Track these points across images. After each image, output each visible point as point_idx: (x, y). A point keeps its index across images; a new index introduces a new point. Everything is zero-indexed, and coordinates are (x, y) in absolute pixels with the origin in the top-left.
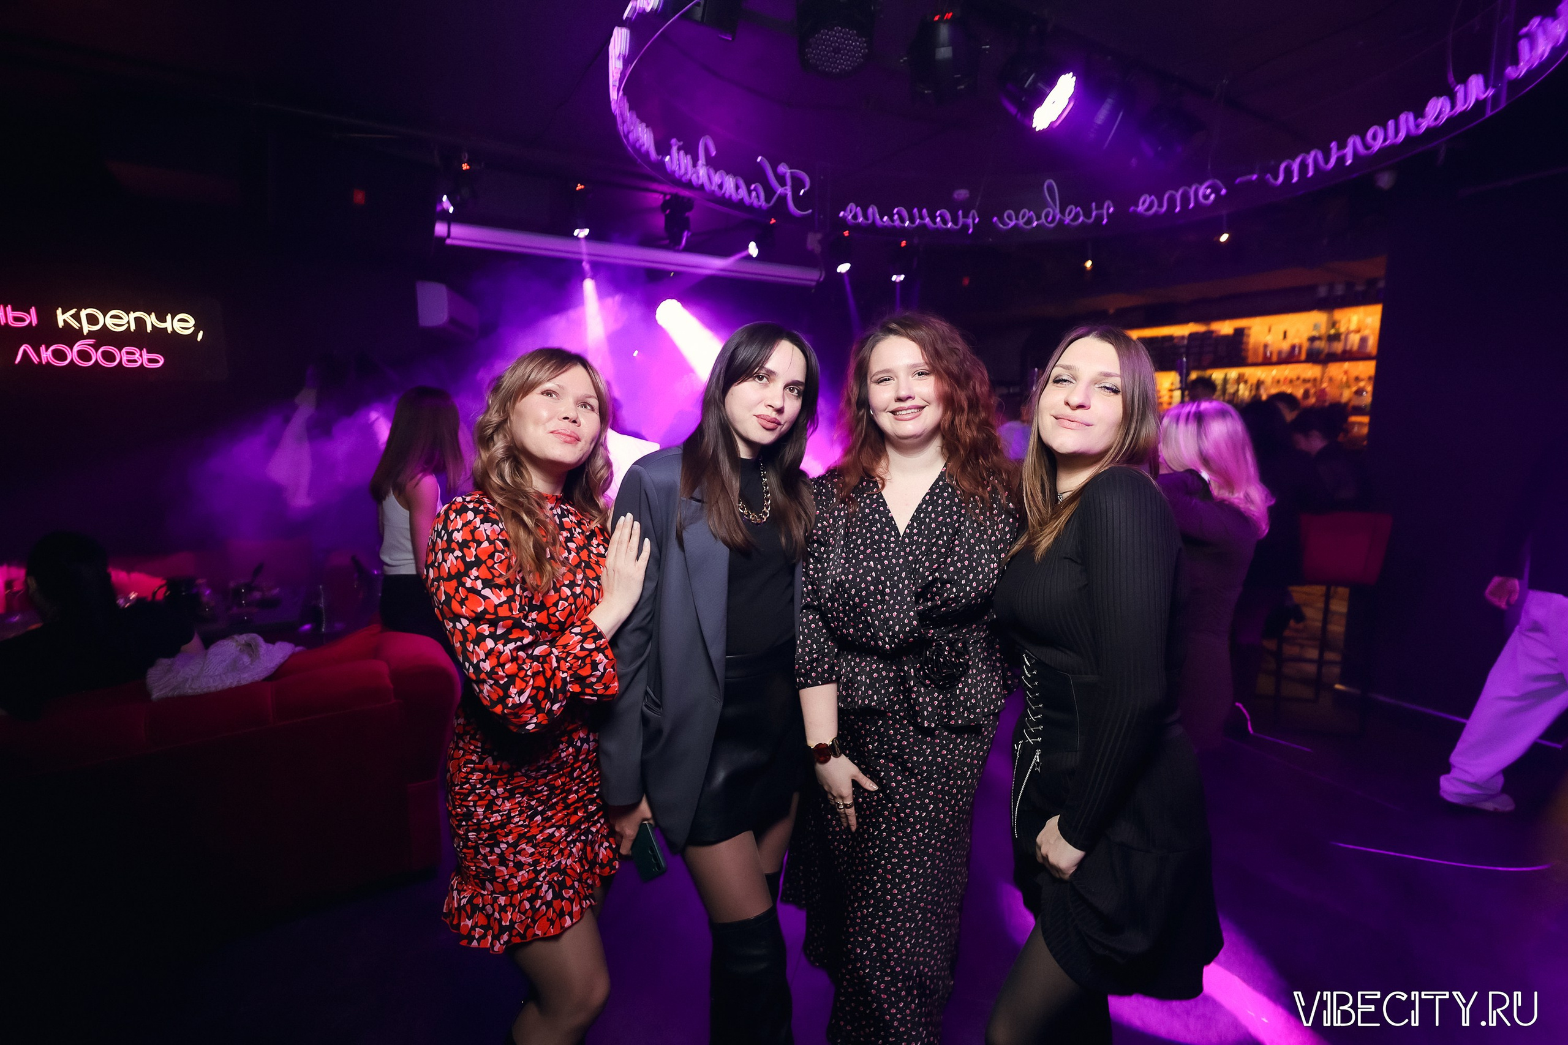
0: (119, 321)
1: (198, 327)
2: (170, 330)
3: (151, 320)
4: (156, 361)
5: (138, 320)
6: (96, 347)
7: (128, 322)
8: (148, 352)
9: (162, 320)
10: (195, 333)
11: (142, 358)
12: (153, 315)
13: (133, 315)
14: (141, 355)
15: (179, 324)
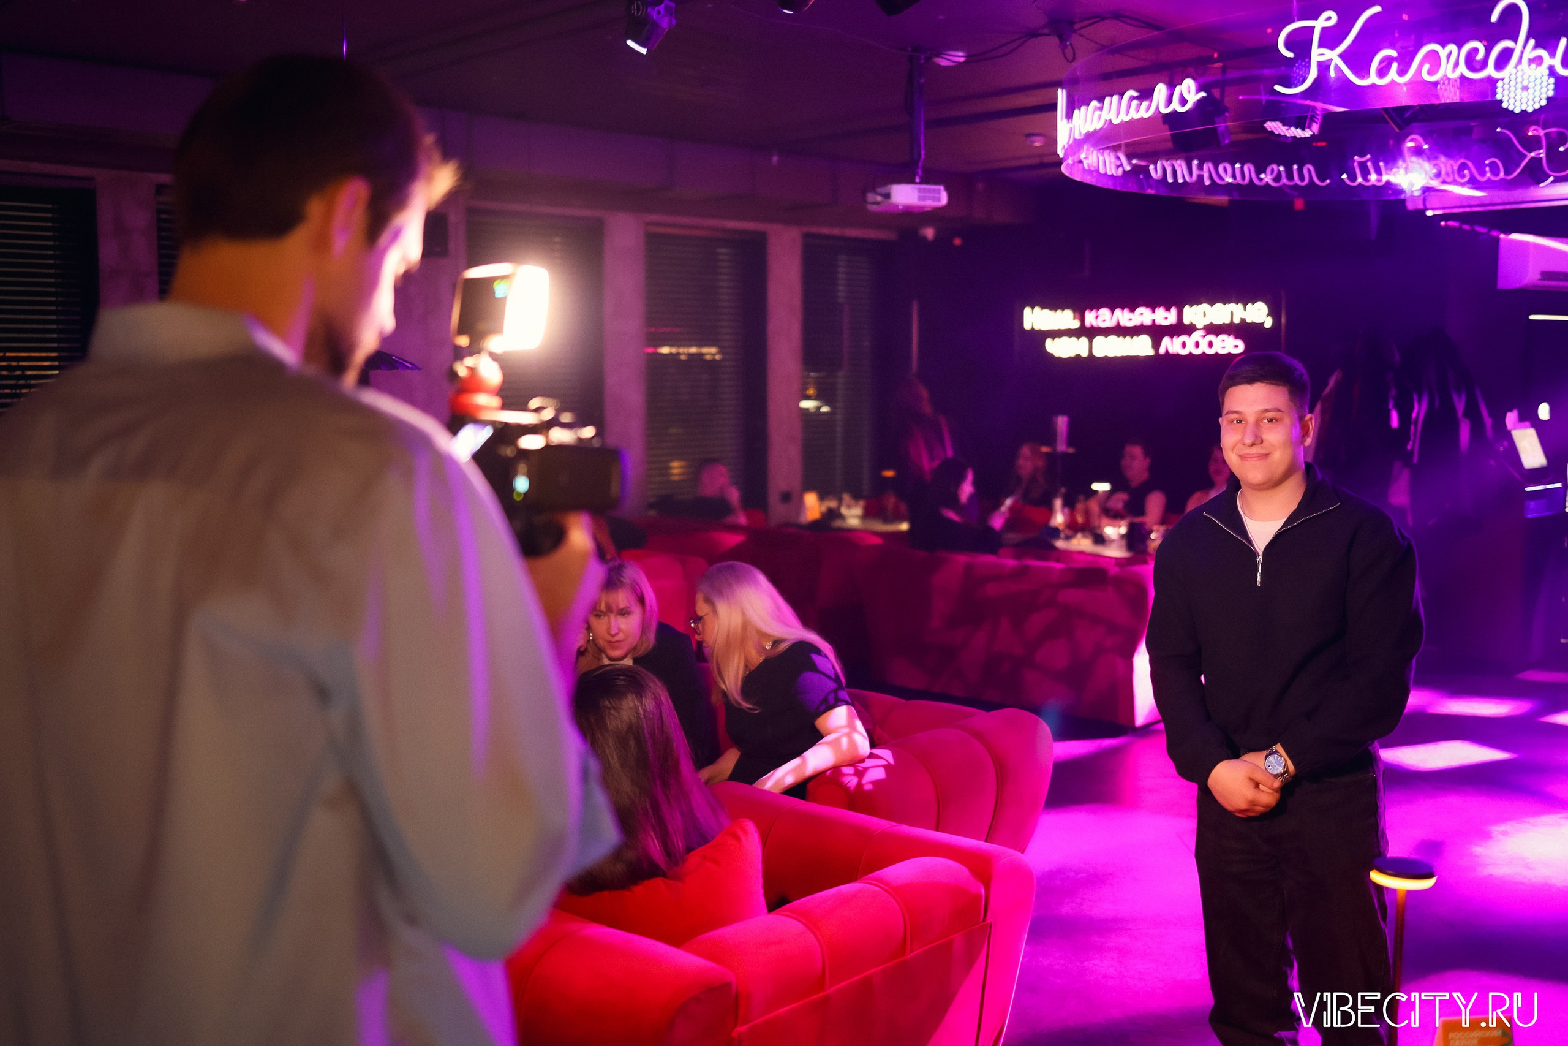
0: (1219, 314)
1: (1268, 315)
2: (1249, 319)
3: (1239, 311)
4: (1238, 347)
5: (1232, 313)
6: (1204, 337)
7: (1224, 315)
8: (1234, 340)
9: (1245, 310)
10: (1265, 321)
11: (1229, 345)
12: (1239, 307)
13: (1227, 309)
15: (1258, 313)
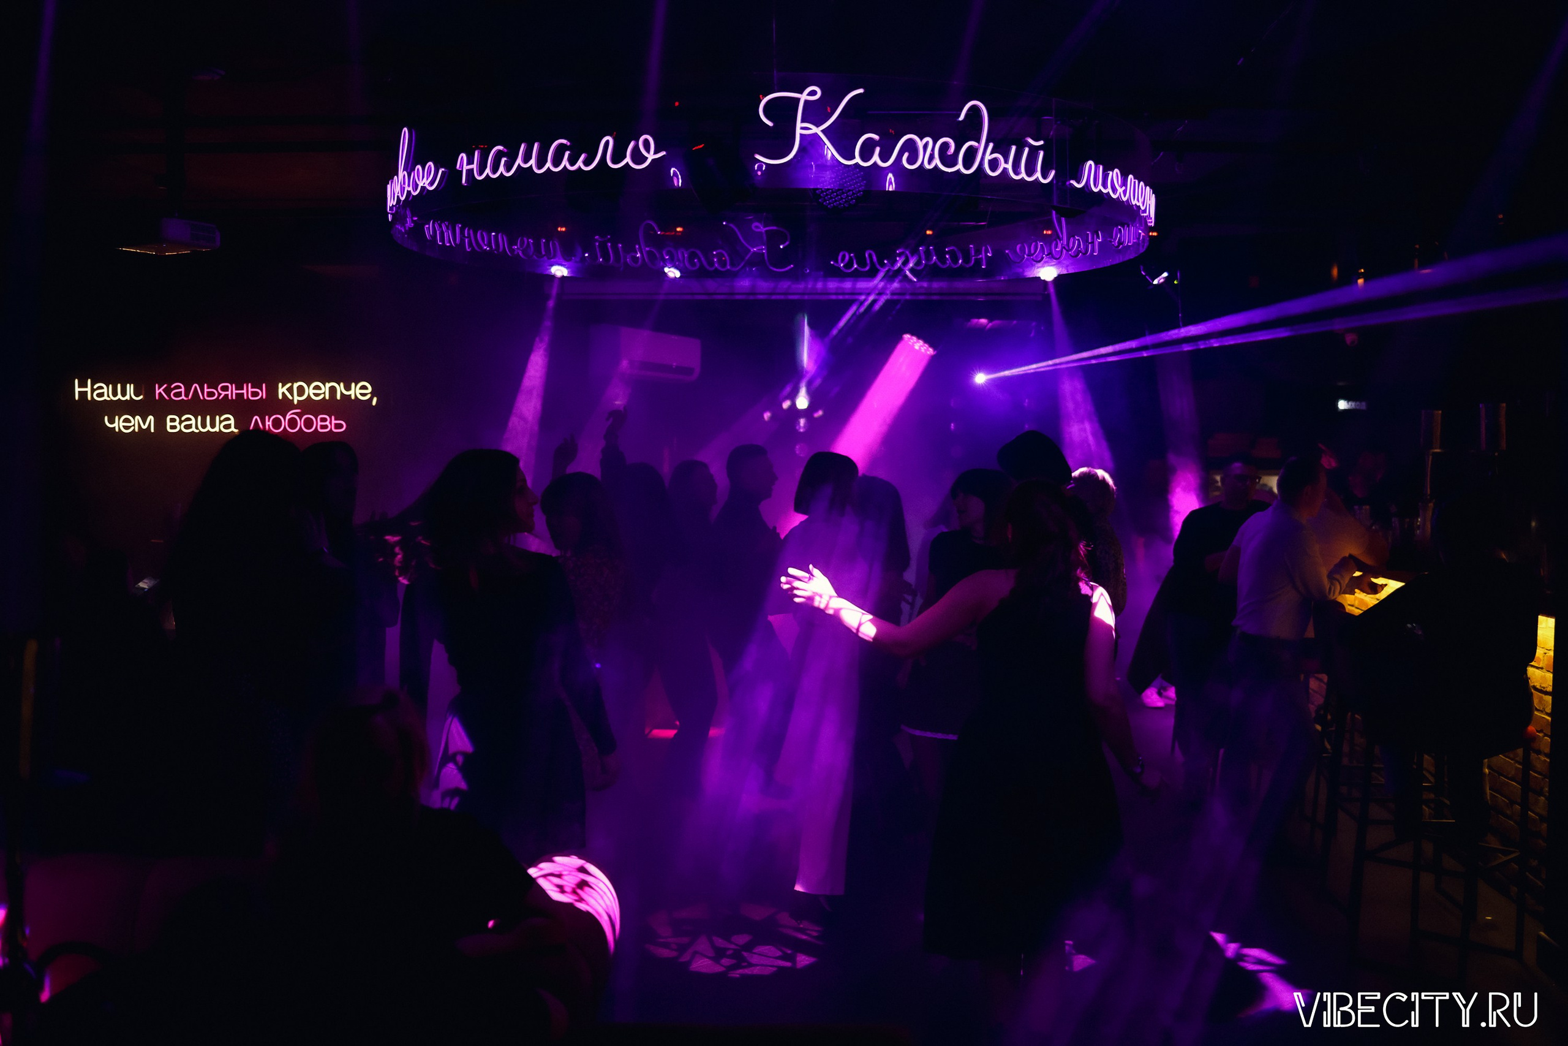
0: (318, 391)
1: (373, 394)
2: (353, 397)
3: (340, 388)
4: (340, 426)
5: (333, 390)
6: (300, 415)
7: (324, 393)
8: (335, 420)
9: (348, 388)
10: (371, 399)
11: (330, 424)
12: (342, 384)
13: (328, 385)
14: (331, 423)
15: (360, 391)
